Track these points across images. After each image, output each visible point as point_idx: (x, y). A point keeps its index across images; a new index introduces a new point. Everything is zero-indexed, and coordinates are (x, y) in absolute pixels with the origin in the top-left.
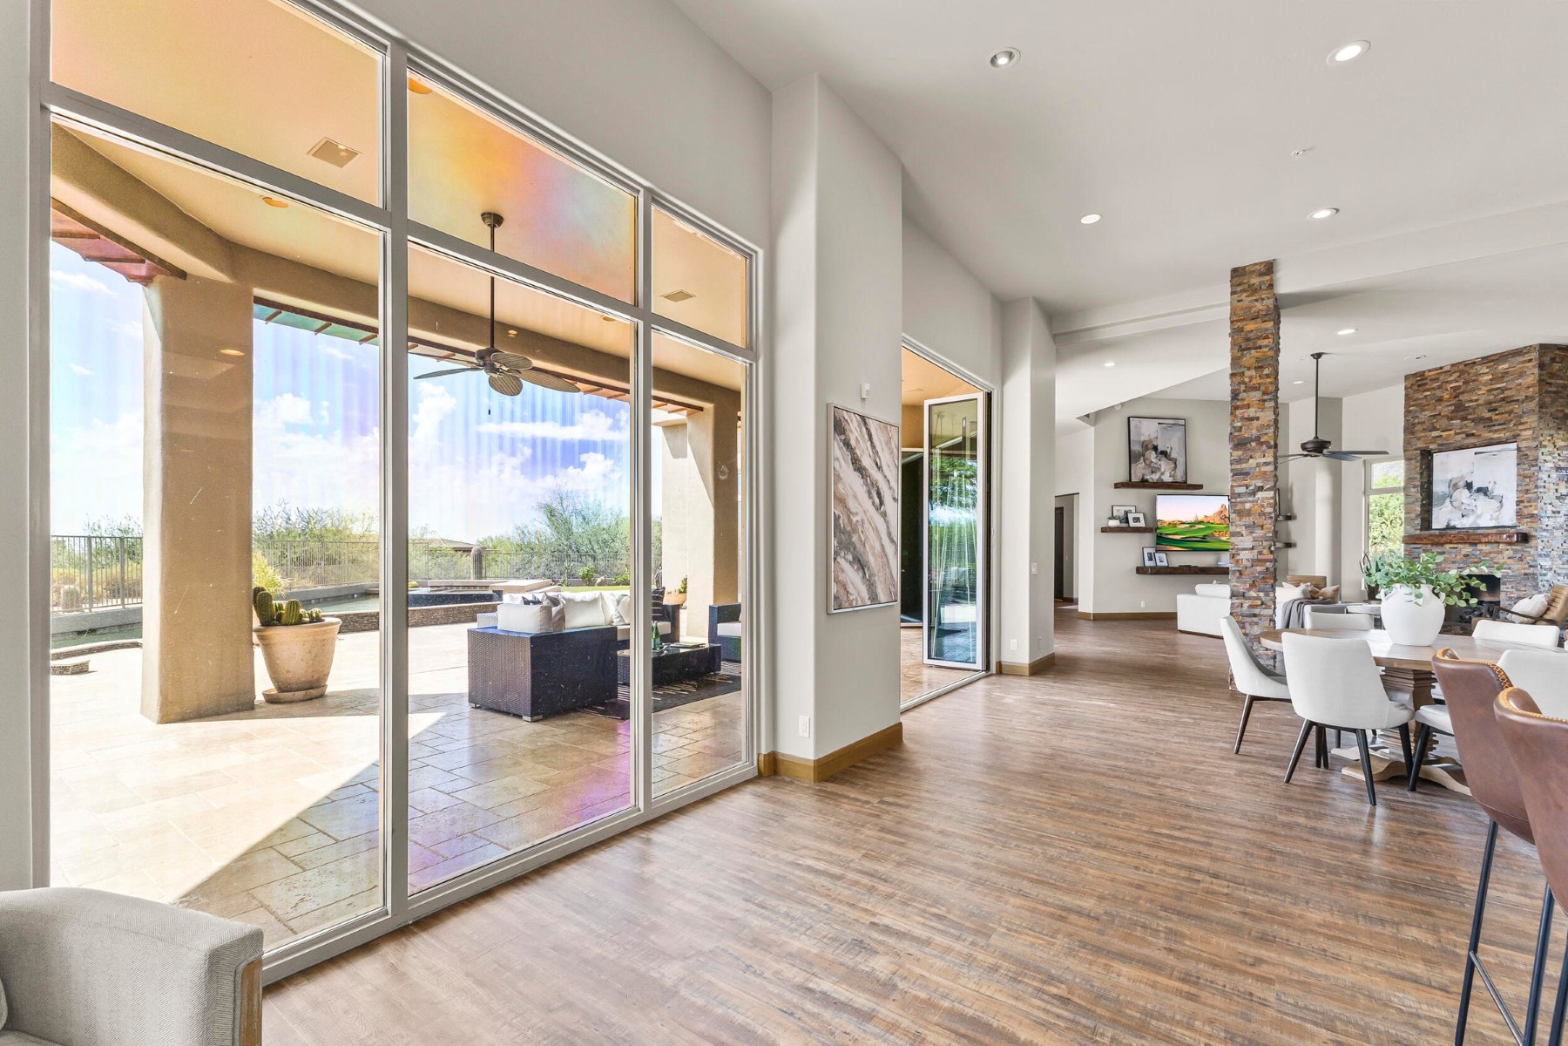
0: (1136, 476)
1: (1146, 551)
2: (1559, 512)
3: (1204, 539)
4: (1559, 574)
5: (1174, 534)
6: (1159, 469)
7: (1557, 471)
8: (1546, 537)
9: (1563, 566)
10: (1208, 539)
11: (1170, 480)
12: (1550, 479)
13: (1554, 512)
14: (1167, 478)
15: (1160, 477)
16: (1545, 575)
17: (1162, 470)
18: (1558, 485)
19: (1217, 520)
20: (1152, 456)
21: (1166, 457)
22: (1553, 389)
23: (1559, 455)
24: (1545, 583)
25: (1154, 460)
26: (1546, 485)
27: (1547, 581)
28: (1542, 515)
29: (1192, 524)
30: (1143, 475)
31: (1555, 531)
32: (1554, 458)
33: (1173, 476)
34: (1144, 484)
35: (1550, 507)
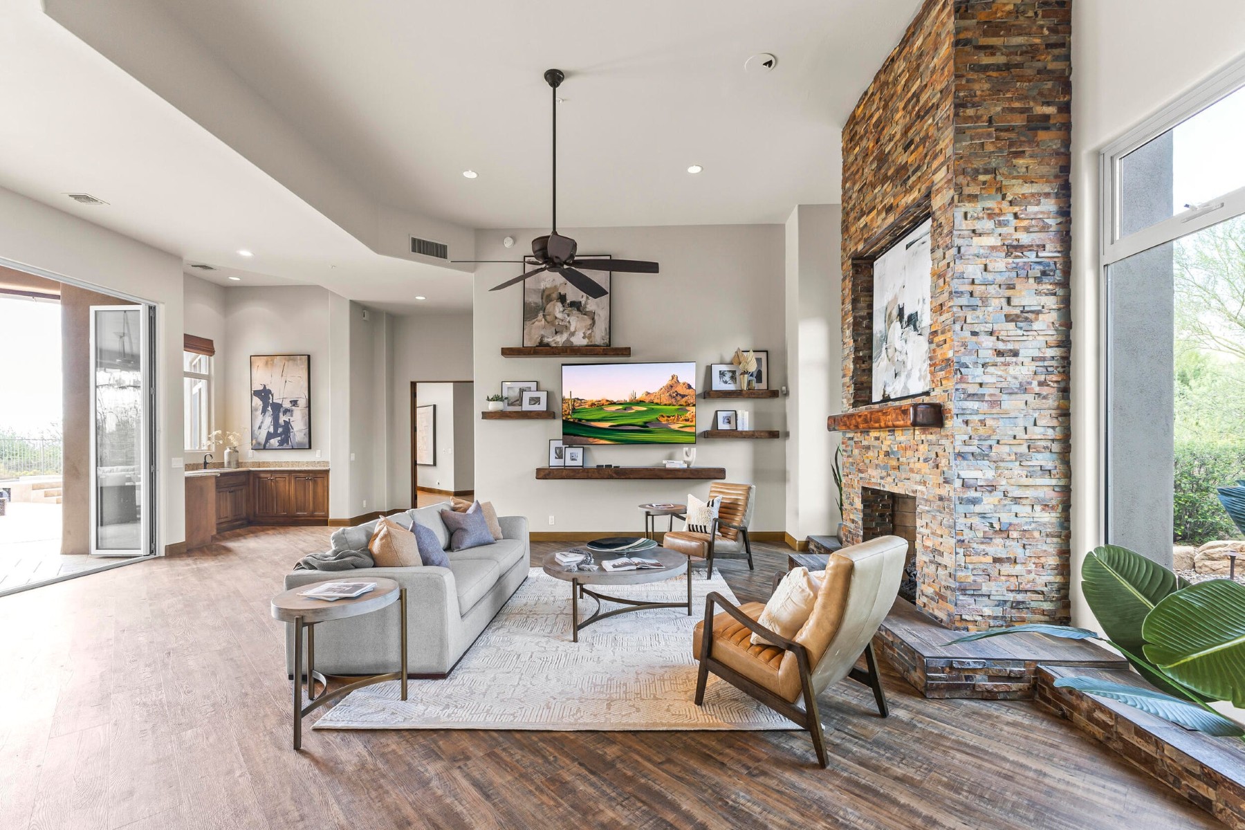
0: (530, 339)
1: (555, 444)
2: (1015, 354)
3: (645, 428)
4: (1016, 500)
5: (599, 420)
6: (567, 328)
7: (1008, 255)
8: (977, 412)
9: (1030, 481)
10: (651, 428)
11: (585, 342)
12: (990, 277)
13: (1000, 353)
14: (579, 340)
15: (568, 340)
16: (974, 502)
17: (572, 329)
18: (1011, 287)
19: (665, 398)
20: (557, 309)
21: (579, 310)
22: (1000, 59)
23: (1016, 216)
24: (976, 521)
25: (559, 315)
26: (978, 290)
27: (983, 516)
28: (965, 359)
29: (627, 405)
30: (543, 337)
31: (1005, 397)
32: (1000, 224)
33: (590, 337)
34: (542, 349)
35: (988, 342)
